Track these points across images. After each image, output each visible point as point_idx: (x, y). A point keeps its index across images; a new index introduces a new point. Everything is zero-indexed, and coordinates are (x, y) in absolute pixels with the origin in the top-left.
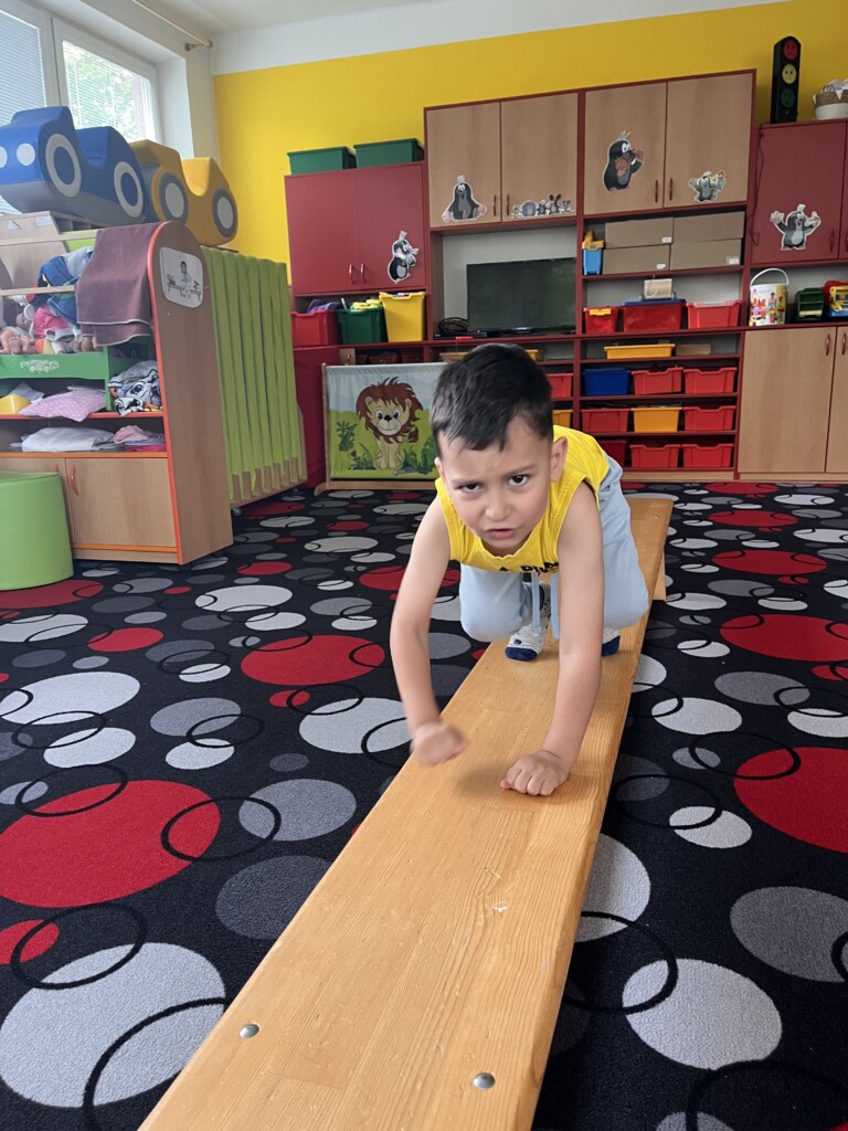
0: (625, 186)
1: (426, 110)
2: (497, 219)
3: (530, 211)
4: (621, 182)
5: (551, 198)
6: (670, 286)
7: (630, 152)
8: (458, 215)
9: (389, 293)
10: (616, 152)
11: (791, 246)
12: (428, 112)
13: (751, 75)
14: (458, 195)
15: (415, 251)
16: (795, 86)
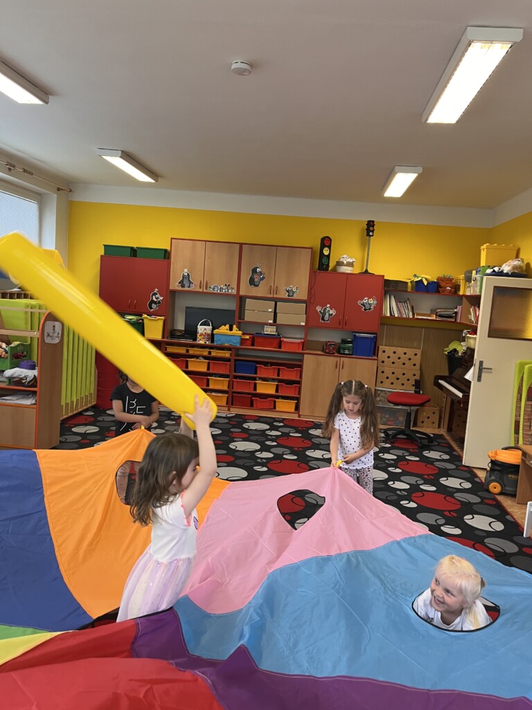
0: (257, 286)
1: (172, 239)
2: (201, 290)
3: (216, 289)
4: (256, 284)
5: (226, 285)
6: (275, 330)
7: (260, 272)
8: (183, 286)
9: (148, 315)
10: (254, 271)
11: (324, 320)
12: (173, 240)
13: (310, 250)
14: (184, 276)
15: (161, 298)
16: (328, 256)
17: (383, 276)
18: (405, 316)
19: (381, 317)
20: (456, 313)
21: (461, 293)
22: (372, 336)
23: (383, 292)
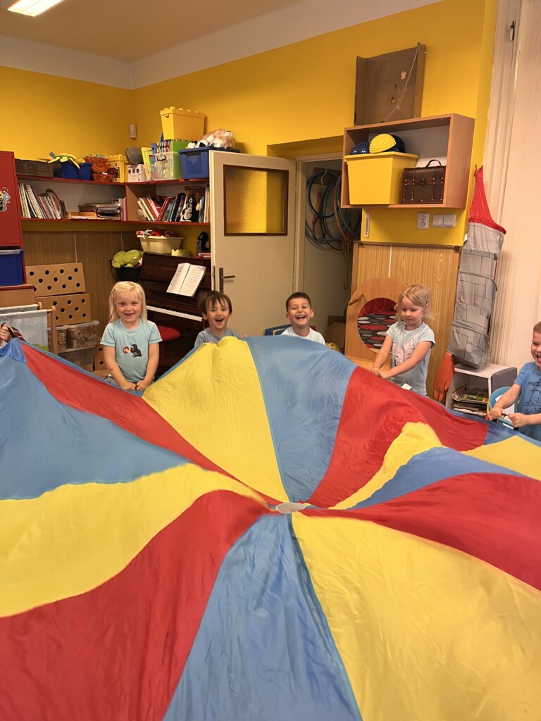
17: (12, 154)
18: (50, 217)
19: (22, 221)
20: (119, 208)
21: (121, 180)
22: (18, 251)
23: (16, 178)
